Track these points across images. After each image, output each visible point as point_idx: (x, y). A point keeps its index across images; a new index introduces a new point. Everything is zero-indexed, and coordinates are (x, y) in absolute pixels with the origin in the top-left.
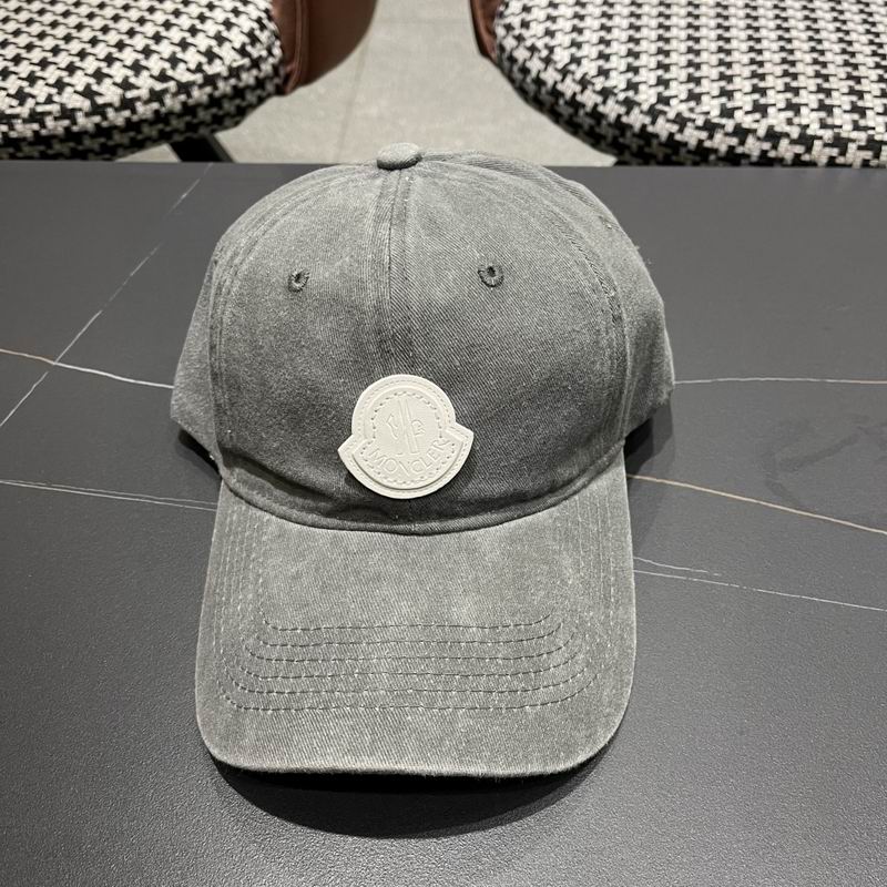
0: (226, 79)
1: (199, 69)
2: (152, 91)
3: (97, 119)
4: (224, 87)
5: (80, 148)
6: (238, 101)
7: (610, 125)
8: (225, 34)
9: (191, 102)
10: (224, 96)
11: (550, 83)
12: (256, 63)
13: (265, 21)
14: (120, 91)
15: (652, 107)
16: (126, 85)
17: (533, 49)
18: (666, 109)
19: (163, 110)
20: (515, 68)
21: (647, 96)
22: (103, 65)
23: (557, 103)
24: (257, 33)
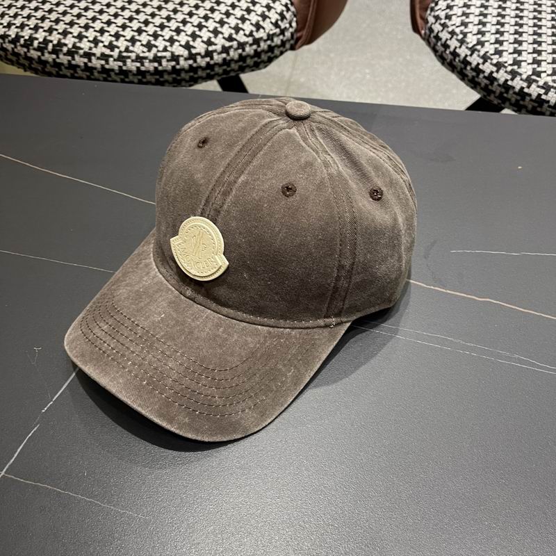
0: (265, 41)
1: (251, 34)
2: (223, 47)
3: (191, 62)
4: (263, 46)
5: (179, 78)
6: (269, 54)
7: (499, 85)
8: (267, 13)
9: (244, 54)
10: (263, 51)
11: (463, 55)
12: (283, 32)
13: (289, 6)
14: (205, 46)
15: (529, 77)
16: (209, 43)
17: (453, 33)
18: (538, 79)
19: (228, 58)
20: (439, 44)
21: (526, 70)
22: (196, 29)
23: (465, 68)
24: (285, 13)
